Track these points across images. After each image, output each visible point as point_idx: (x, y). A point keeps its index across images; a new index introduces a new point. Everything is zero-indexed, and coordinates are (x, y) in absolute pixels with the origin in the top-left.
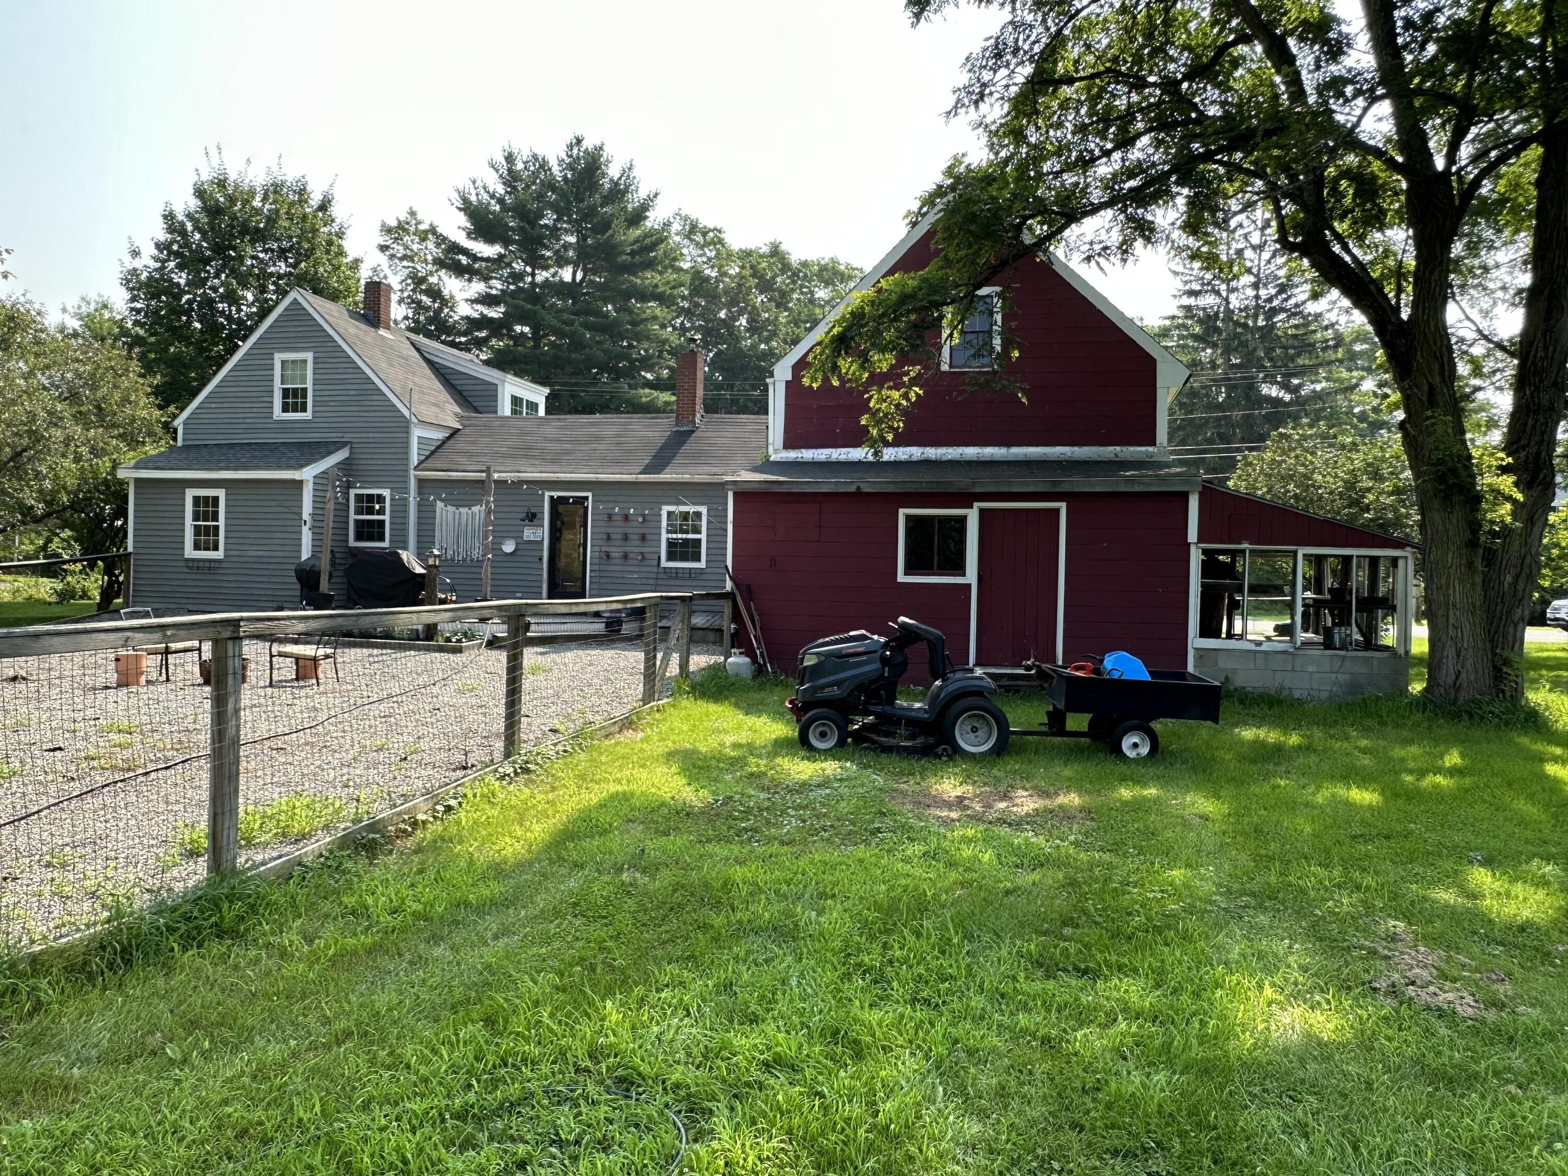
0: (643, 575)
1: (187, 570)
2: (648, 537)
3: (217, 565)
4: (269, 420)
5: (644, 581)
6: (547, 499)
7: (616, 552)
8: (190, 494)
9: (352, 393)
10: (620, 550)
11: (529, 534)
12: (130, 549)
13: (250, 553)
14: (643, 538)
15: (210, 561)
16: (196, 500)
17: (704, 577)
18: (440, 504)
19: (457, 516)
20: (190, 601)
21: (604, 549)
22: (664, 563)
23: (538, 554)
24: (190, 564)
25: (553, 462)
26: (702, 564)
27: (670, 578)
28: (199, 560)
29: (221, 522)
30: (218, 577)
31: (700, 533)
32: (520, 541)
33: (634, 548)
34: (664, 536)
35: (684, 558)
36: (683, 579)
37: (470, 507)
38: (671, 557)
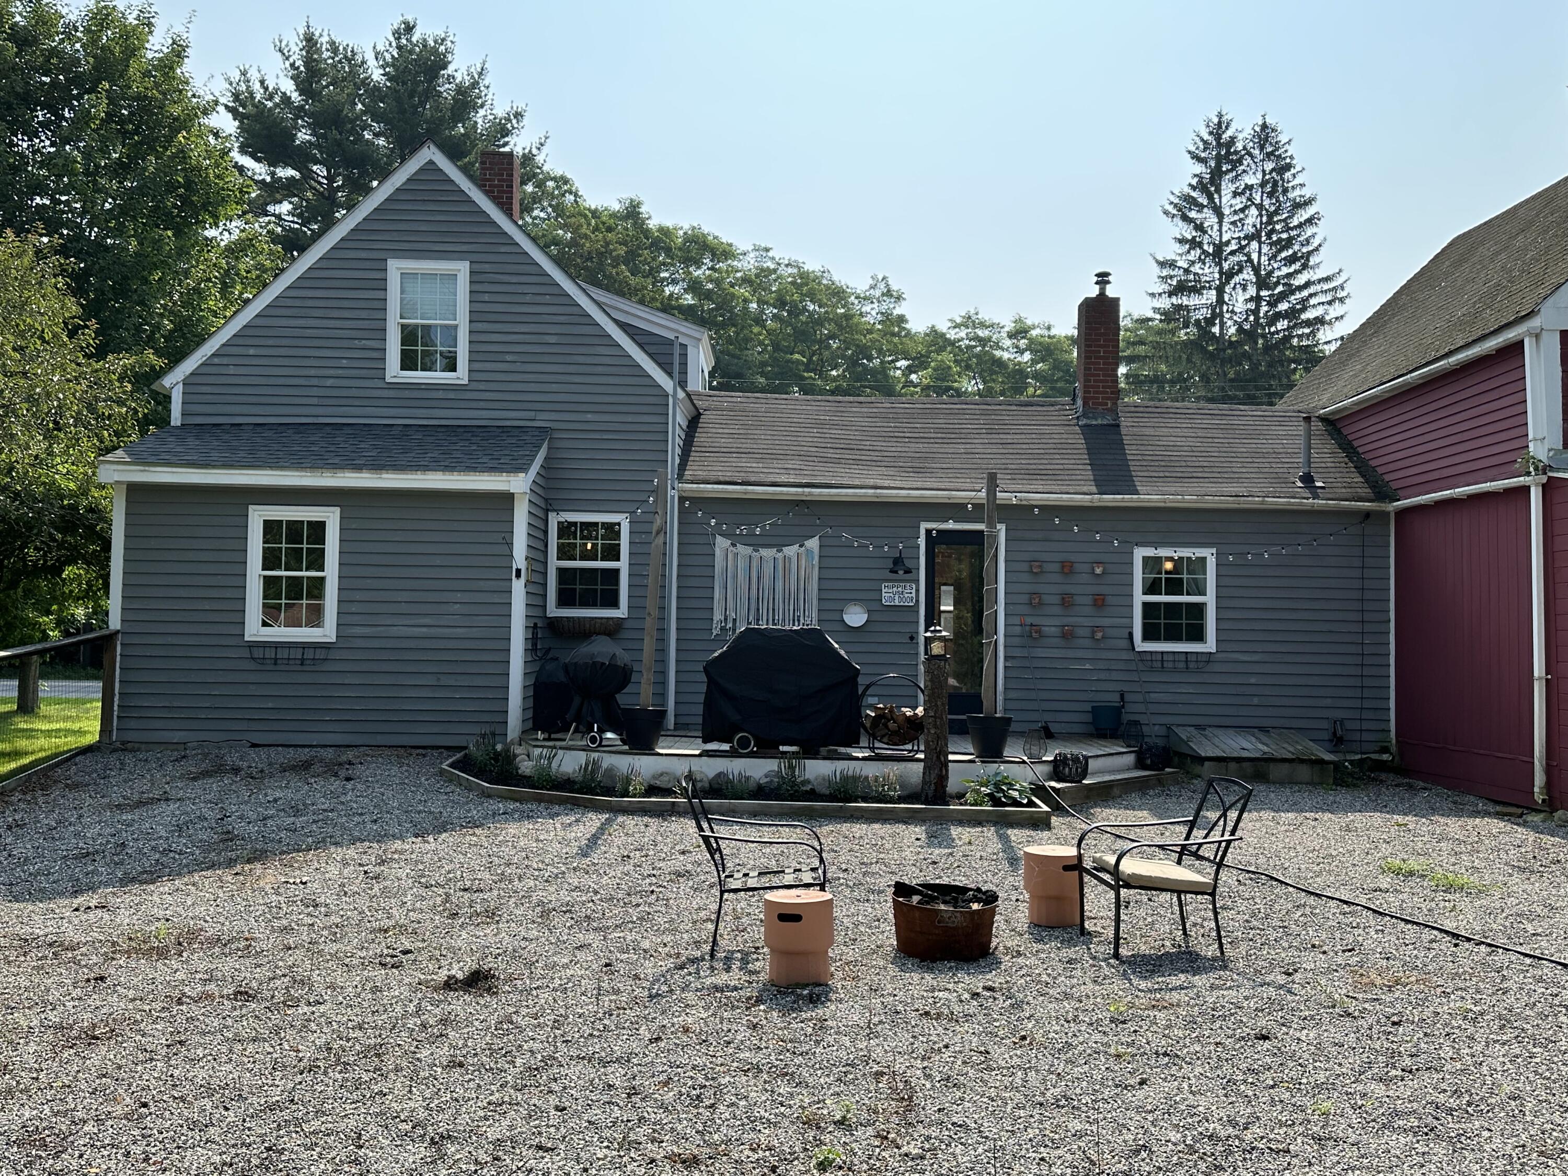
0: (1101, 665)
1: (252, 666)
2: (1110, 600)
3: (320, 654)
4: (380, 384)
5: (1103, 676)
6: (923, 532)
7: (1050, 625)
8: (257, 516)
9: (552, 340)
10: (1057, 622)
11: (891, 595)
12: (115, 622)
13: (394, 631)
14: (1099, 602)
15: (304, 646)
16: (271, 528)
17: (1217, 668)
18: (722, 543)
19: (755, 564)
20: (255, 726)
21: (1029, 620)
22: (1142, 646)
23: (909, 629)
24: (258, 653)
25: (918, 471)
26: (1210, 645)
27: (1152, 670)
28: (277, 646)
29: (331, 571)
30: (323, 679)
31: (1203, 593)
32: (875, 606)
33: (1082, 619)
34: (1139, 598)
35: (1173, 635)
36: (1175, 670)
37: (779, 547)
38: (1148, 635)
